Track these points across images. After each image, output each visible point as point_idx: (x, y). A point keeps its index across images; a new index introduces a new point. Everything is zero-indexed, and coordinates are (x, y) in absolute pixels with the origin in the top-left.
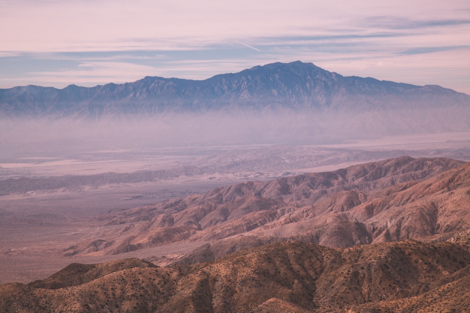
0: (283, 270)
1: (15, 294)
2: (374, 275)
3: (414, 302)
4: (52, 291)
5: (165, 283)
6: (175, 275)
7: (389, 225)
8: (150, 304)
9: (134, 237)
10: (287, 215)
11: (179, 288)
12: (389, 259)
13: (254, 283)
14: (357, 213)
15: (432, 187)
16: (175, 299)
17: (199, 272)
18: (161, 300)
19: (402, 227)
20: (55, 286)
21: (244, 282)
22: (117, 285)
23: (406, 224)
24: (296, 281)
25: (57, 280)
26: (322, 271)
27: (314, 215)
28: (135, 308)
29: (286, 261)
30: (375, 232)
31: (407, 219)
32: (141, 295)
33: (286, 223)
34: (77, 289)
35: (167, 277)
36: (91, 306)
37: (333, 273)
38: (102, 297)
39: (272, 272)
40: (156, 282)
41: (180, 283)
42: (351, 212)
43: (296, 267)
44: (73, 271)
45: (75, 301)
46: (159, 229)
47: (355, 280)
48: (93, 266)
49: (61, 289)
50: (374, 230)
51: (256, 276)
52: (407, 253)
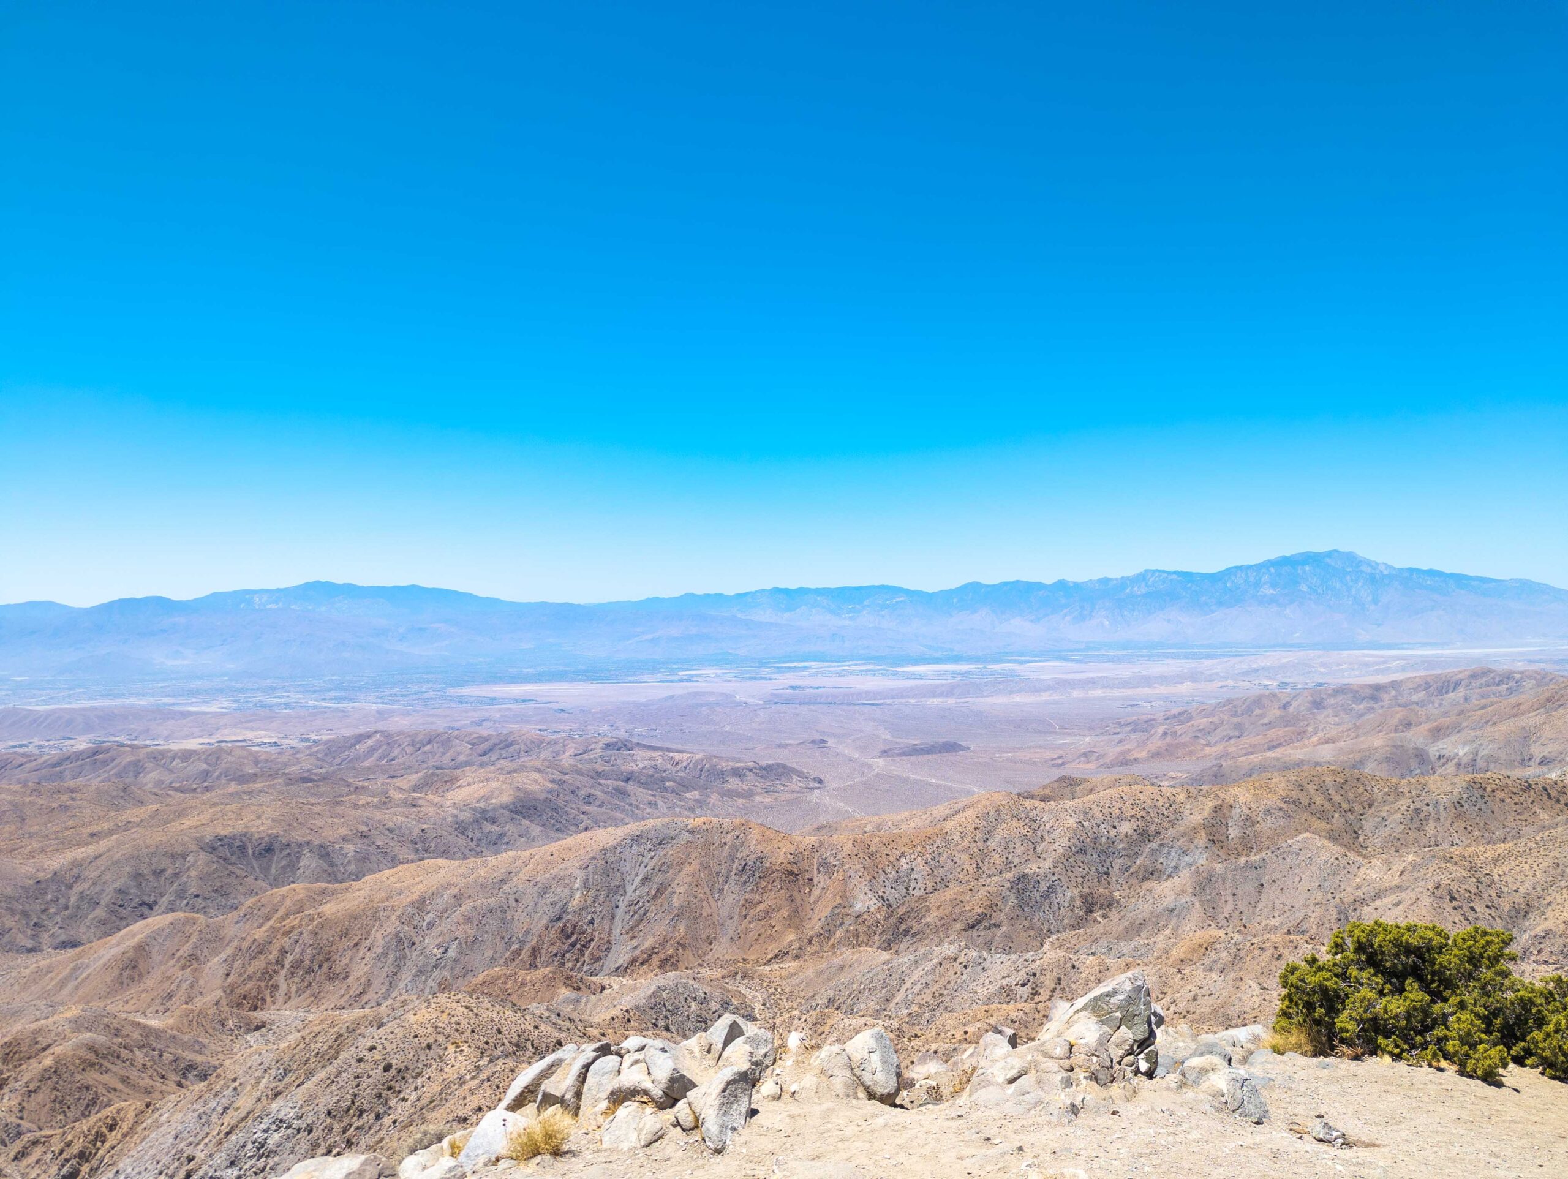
0: (1319, 800)
1: (1003, 803)
2: (1443, 814)
3: (1500, 851)
4: (1042, 803)
5: (1171, 806)
6: (1182, 797)
7: (1461, 753)
8: (1153, 828)
9: (1129, 750)
10: (1321, 734)
11: (1187, 813)
12: (1465, 796)
13: (1281, 813)
14: (1416, 737)
15: (1521, 707)
16: (1181, 826)
17: (1212, 796)
18: (1166, 825)
19: (1480, 755)
20: (1044, 799)
21: (1268, 812)
22: (1114, 803)
23: (1486, 752)
24: (1336, 815)
25: (1047, 792)
26: (1370, 806)
27: (1357, 737)
28: (1135, 830)
29: (1322, 788)
30: (1442, 761)
31: (1487, 746)
32: (1143, 817)
33: (1319, 744)
34: (1069, 804)
35: (1172, 799)
36: (1085, 823)
37: (1386, 808)
38: (1098, 815)
39: (1305, 802)
40: (1160, 804)
41: (1188, 806)
42: (1408, 734)
43: (1337, 798)
44: (1065, 785)
45: (1068, 817)
46: (1160, 743)
47: (1417, 818)
48: (1086, 780)
49: (1052, 802)
50: (1439, 758)
51: (1284, 806)
52: (1489, 789)
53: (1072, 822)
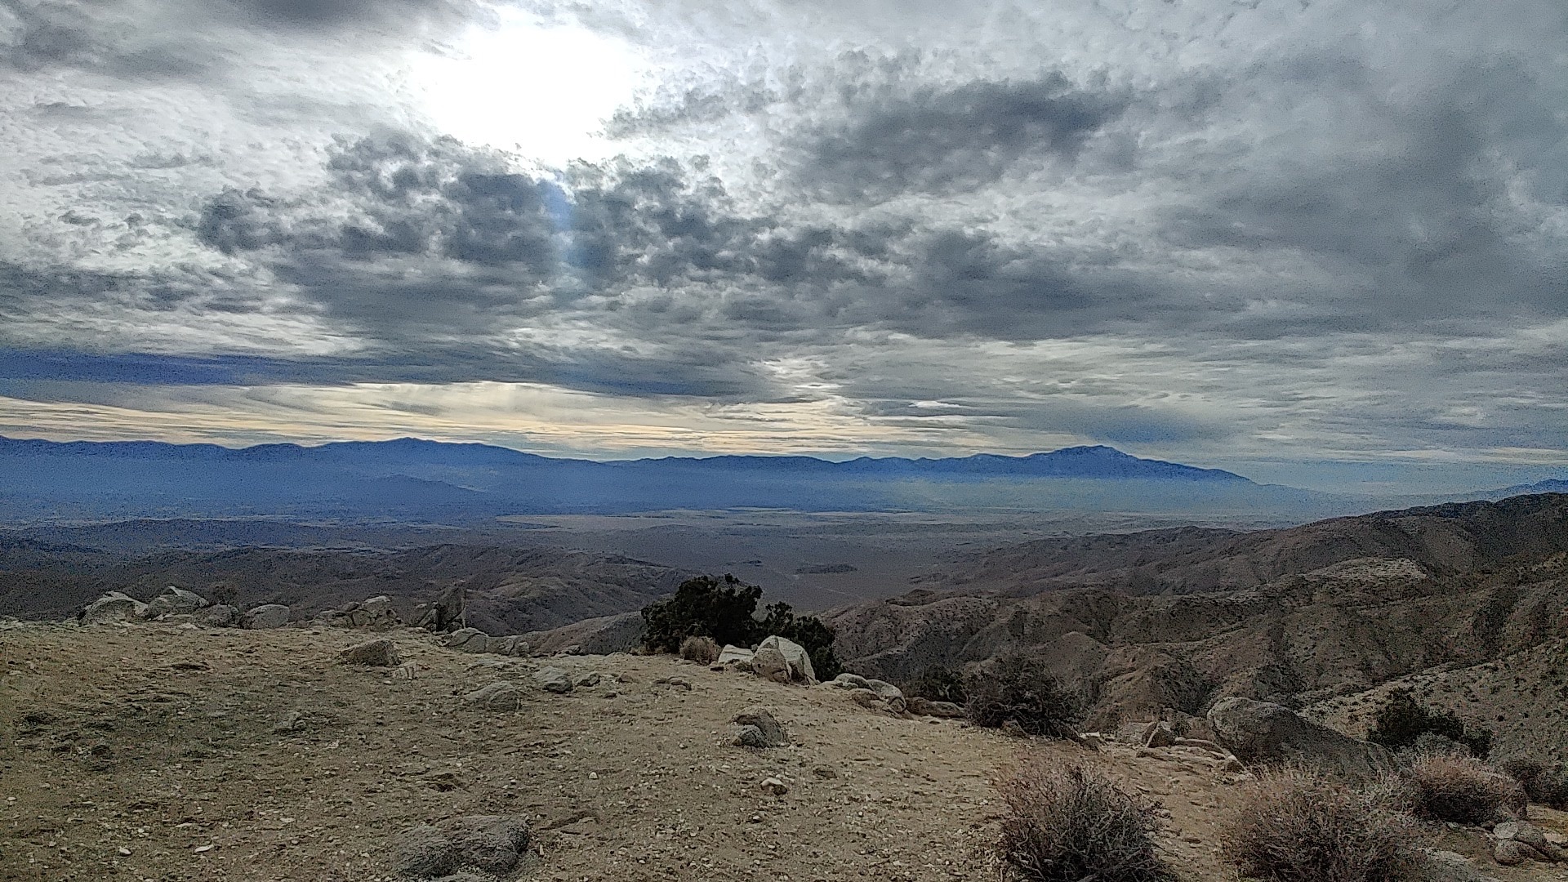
0: (1083, 610)
1: (876, 606)
2: (1161, 621)
3: (1196, 646)
4: (902, 607)
5: (987, 611)
6: (994, 606)
7: (1176, 581)
8: (975, 626)
10: (1088, 566)
11: (998, 616)
12: (1176, 609)
13: (1059, 618)
14: (1148, 570)
15: (1215, 552)
16: (993, 625)
17: (1014, 606)
18: (984, 624)
19: (1187, 583)
21: (1050, 617)
22: (950, 608)
23: (1191, 581)
24: (1094, 620)
25: (906, 599)
26: (1116, 614)
27: (1111, 569)
28: (963, 627)
29: (1085, 602)
30: (1164, 586)
31: (1192, 577)
32: (968, 619)
33: (1087, 573)
35: (988, 606)
36: (930, 622)
37: (1126, 616)
38: (939, 616)
39: (1074, 611)
40: (980, 610)
41: (998, 612)
42: (1143, 568)
43: (1095, 609)
44: (918, 595)
45: (919, 617)
47: (1145, 623)
48: (932, 593)
49: (909, 607)
50: (1162, 584)
51: (1060, 613)
52: (1191, 606)
53: (920, 621)
